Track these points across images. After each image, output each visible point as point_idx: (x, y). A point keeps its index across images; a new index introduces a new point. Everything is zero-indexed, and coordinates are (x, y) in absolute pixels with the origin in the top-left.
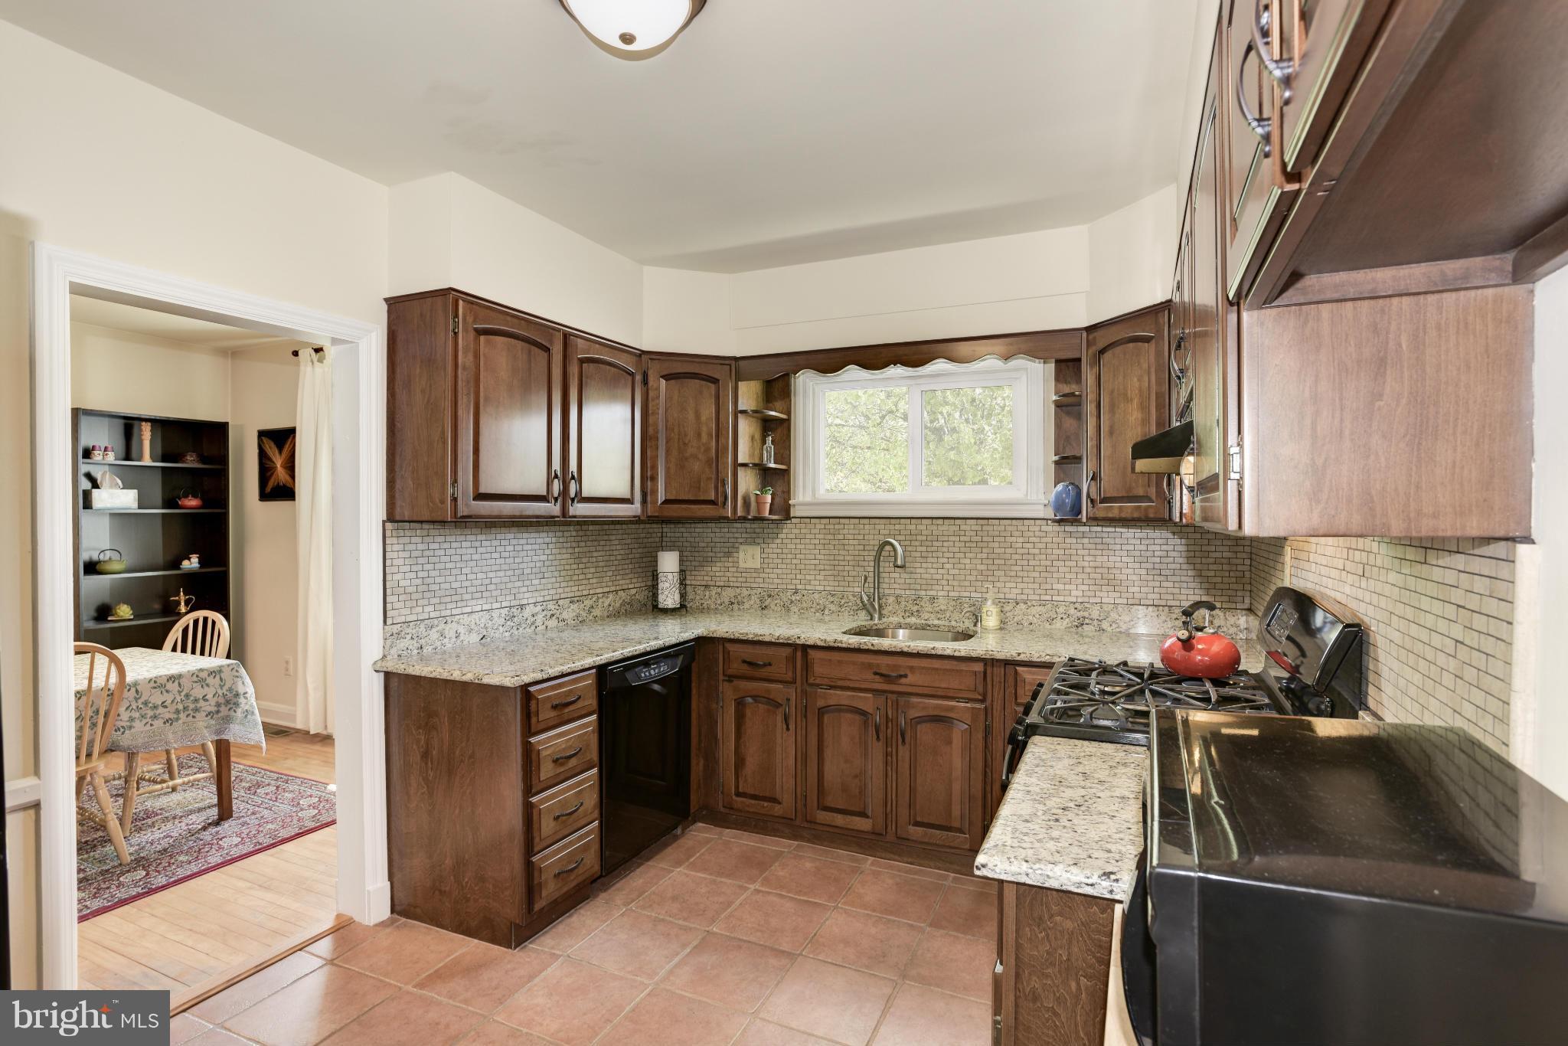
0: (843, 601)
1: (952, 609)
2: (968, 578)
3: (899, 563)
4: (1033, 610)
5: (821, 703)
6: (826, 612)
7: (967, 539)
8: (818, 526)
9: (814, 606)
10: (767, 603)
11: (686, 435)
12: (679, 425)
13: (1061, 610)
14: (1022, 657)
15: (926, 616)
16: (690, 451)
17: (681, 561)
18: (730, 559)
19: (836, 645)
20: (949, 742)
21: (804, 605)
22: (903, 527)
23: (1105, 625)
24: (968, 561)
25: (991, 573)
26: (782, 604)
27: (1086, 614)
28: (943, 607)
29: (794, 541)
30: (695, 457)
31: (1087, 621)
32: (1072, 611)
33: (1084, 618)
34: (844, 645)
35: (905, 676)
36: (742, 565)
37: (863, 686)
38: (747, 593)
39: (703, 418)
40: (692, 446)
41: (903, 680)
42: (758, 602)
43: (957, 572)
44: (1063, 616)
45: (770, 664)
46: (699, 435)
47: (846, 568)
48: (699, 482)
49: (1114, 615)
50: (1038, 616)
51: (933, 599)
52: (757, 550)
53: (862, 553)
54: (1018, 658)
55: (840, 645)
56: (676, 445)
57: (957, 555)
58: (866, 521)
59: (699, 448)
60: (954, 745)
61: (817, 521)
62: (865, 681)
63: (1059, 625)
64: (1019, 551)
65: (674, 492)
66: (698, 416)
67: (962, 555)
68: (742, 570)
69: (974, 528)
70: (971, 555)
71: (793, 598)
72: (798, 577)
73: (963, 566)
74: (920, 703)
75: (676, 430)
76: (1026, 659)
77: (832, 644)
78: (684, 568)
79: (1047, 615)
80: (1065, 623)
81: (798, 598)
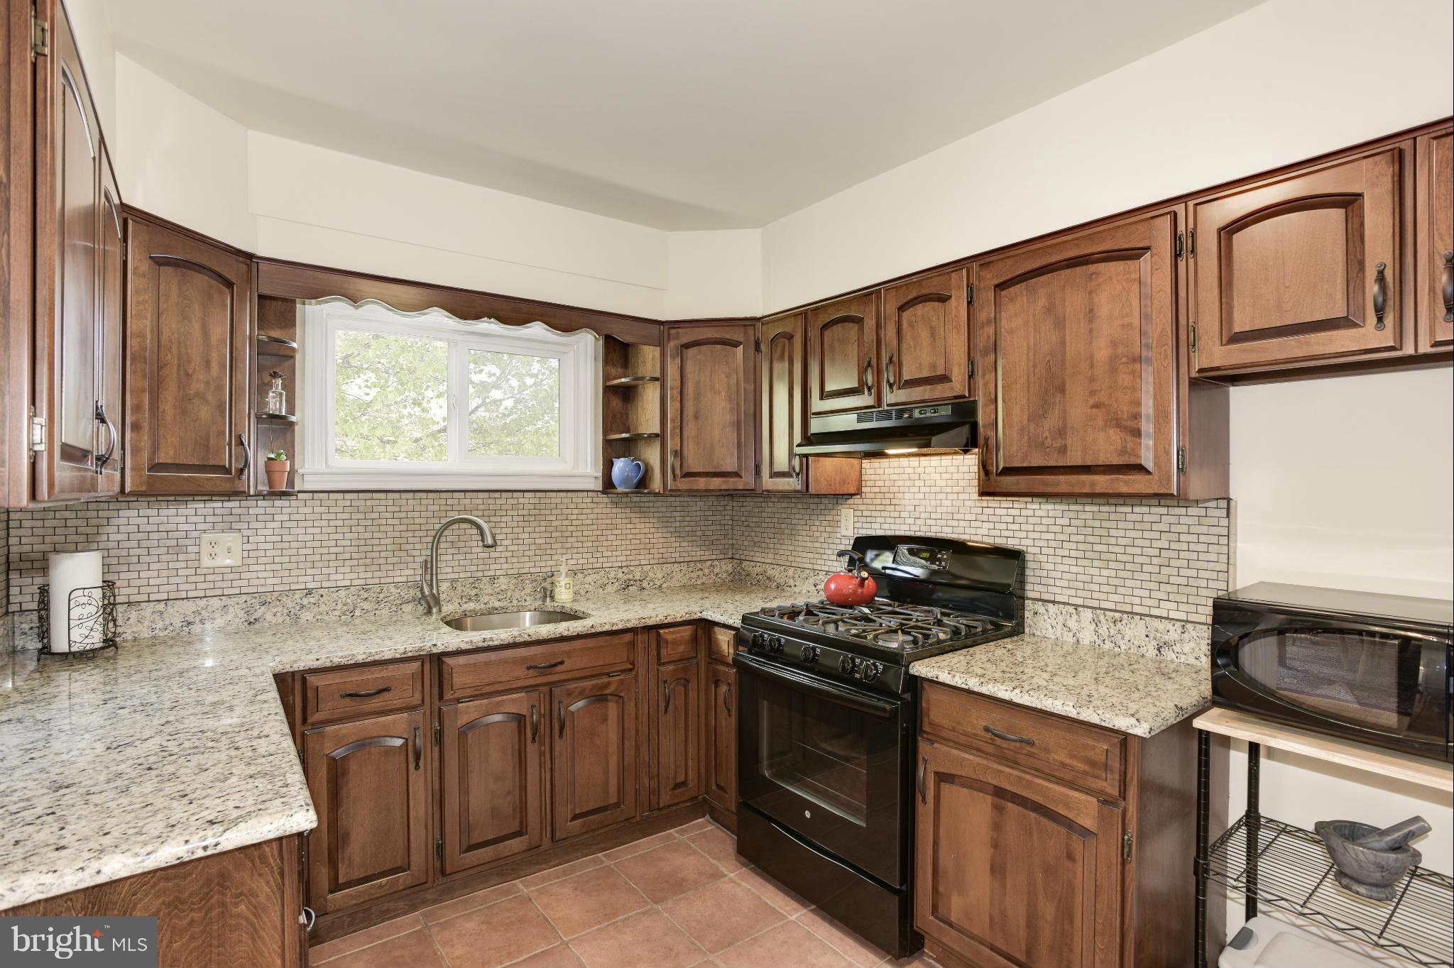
0: (381, 596)
1: (513, 587)
2: (527, 553)
3: (490, 541)
4: (589, 579)
5: (463, 720)
6: (357, 613)
7: (525, 512)
8: (340, 503)
9: (339, 607)
10: (257, 615)
11: (189, 362)
12: (179, 343)
13: (612, 575)
14: (669, 620)
15: (486, 599)
16: (196, 386)
17: (106, 568)
18: (181, 557)
19: (486, 644)
20: (605, 720)
21: (323, 608)
22: (456, 502)
23: (645, 584)
24: (526, 536)
25: (549, 546)
26: (286, 611)
27: (631, 577)
28: (503, 587)
29: (302, 524)
30: (201, 396)
31: (632, 583)
32: (620, 575)
33: (629, 580)
34: (496, 643)
35: (562, 663)
36: (206, 562)
37: (514, 686)
38: (221, 604)
39: (214, 339)
40: (198, 380)
41: (560, 668)
42: (242, 614)
43: (516, 548)
44: (613, 581)
45: (387, 690)
46: (208, 363)
47: (383, 554)
48: (208, 440)
49: (651, 574)
50: (592, 583)
51: (493, 579)
52: (232, 539)
53: (404, 534)
54: (666, 621)
55: (491, 643)
56: (175, 375)
57: (516, 530)
58: (410, 495)
59: (207, 383)
60: (610, 722)
61: (340, 496)
62: (518, 679)
63: (610, 588)
64: (575, 523)
65: (171, 453)
66: (206, 333)
67: (521, 530)
68: (205, 571)
69: (532, 501)
70: (530, 529)
71: (305, 601)
72: (310, 571)
73: (521, 542)
74: (576, 688)
75: (175, 351)
76: (672, 621)
77: (481, 644)
78: (110, 577)
79: (600, 582)
80: (615, 586)
81: (312, 600)
